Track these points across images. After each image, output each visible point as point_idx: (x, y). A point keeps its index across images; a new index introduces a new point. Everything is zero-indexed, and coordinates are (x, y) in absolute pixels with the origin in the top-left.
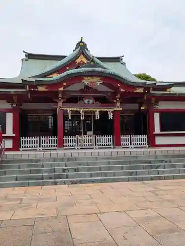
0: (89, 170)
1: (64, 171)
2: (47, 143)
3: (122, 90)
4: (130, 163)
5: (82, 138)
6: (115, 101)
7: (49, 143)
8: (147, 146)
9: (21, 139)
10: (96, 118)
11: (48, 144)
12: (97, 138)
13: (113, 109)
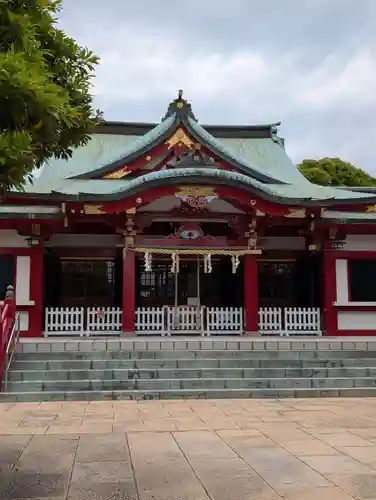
0: (177, 375)
1: (131, 375)
2: (101, 322)
3: (259, 213)
4: (260, 363)
5: (175, 311)
6: (247, 234)
7: (106, 322)
8: (319, 332)
9: (47, 313)
10: (206, 271)
11: (103, 325)
12: (208, 312)
13: (242, 253)
